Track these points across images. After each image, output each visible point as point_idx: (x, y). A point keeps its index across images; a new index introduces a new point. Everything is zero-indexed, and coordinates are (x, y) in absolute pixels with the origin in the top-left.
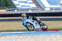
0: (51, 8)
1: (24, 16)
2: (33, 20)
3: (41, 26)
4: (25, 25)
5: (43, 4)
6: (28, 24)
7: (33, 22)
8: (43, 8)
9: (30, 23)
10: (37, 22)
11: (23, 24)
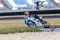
0: (18, 7)
1: (27, 14)
2: (35, 19)
3: (43, 23)
4: (27, 23)
5: (10, 4)
6: (30, 22)
7: (35, 20)
8: (10, 8)
9: (32, 22)
10: (39, 20)
11: (25, 23)
